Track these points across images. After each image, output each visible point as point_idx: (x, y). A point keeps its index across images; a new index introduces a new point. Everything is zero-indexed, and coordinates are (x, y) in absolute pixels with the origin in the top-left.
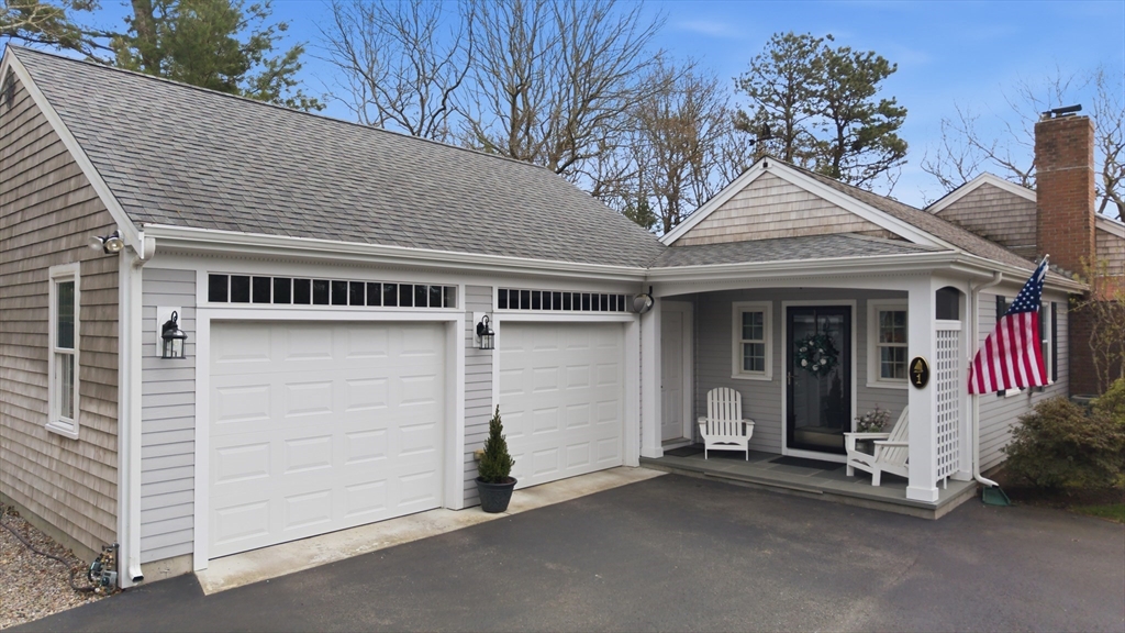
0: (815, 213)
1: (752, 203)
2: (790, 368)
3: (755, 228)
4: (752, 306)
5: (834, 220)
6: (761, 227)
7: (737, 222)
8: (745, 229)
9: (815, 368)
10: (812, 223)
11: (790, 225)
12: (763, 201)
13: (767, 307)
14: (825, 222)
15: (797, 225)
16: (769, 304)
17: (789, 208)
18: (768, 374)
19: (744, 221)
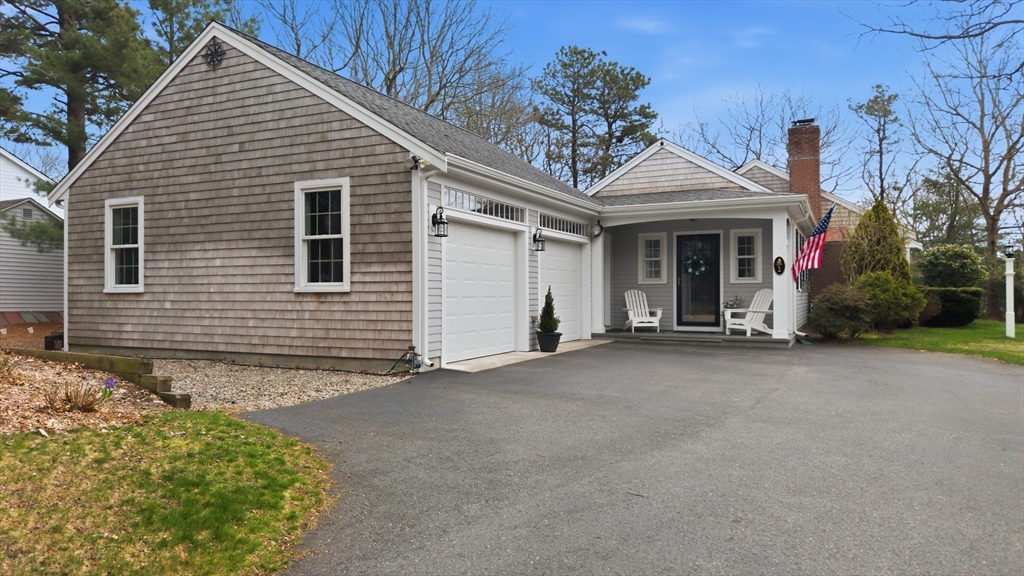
0: (695, 176)
1: (652, 168)
2: (679, 275)
3: (654, 185)
4: (653, 236)
5: (708, 181)
6: (658, 185)
7: (641, 181)
8: (648, 185)
9: (697, 273)
10: (693, 182)
11: (678, 183)
12: (660, 167)
13: (662, 236)
14: (702, 181)
15: (683, 183)
16: (665, 234)
17: (678, 172)
18: (664, 279)
19: (646, 180)
